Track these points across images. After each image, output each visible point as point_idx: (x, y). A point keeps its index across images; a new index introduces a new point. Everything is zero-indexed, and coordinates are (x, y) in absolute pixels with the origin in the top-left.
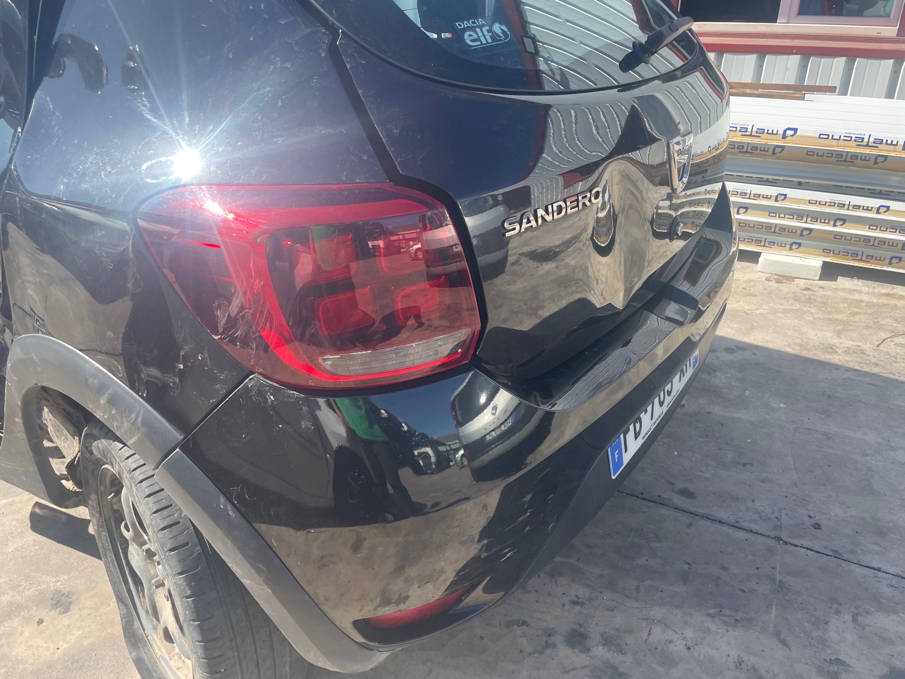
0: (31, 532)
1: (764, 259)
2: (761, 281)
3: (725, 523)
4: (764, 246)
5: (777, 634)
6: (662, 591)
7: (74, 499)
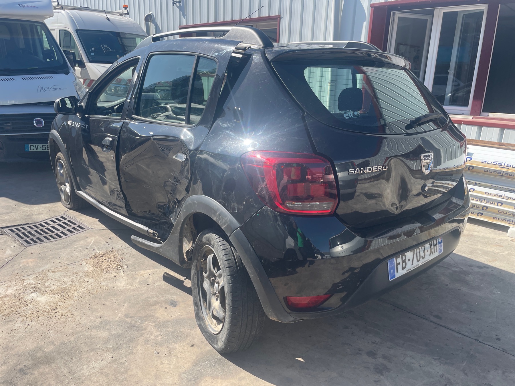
0: (163, 281)
1: (511, 230)
2: (508, 241)
3: (453, 331)
4: (512, 224)
5: (463, 371)
6: (414, 347)
7: (186, 264)
